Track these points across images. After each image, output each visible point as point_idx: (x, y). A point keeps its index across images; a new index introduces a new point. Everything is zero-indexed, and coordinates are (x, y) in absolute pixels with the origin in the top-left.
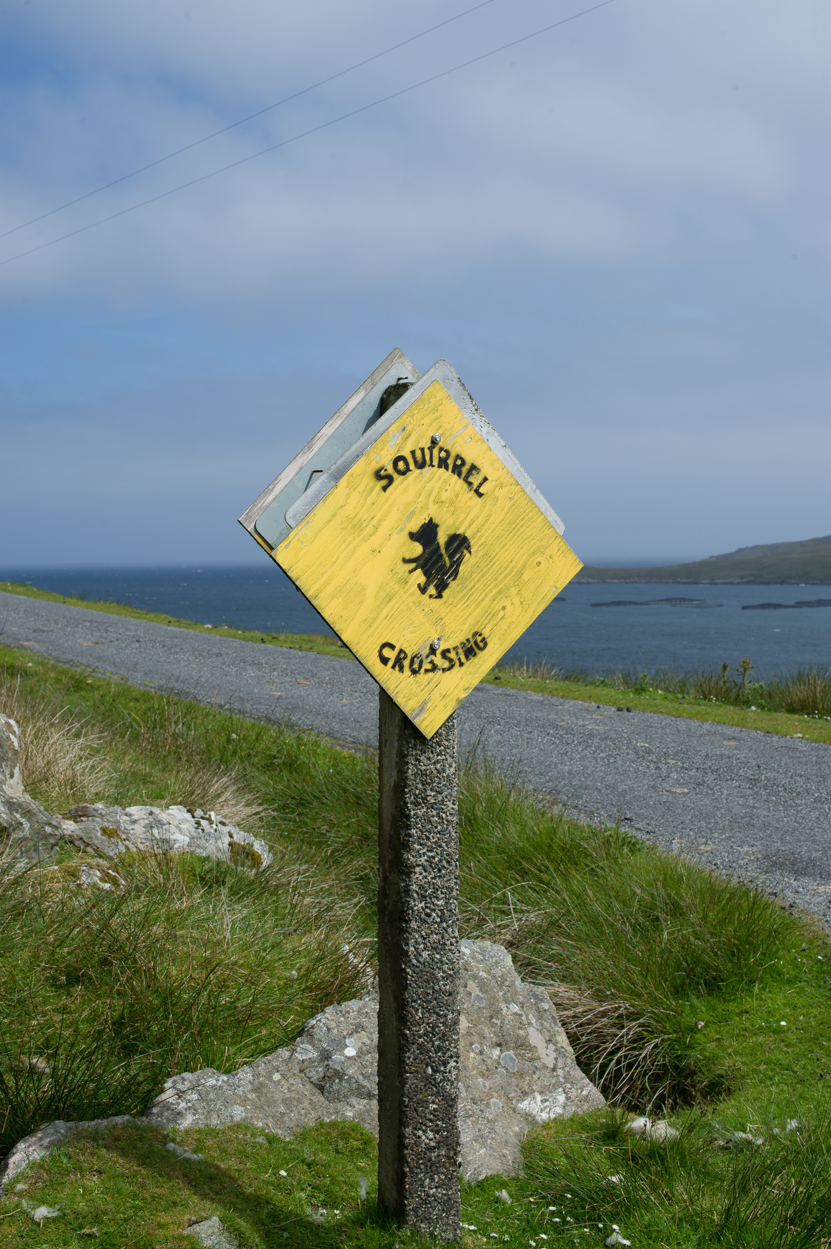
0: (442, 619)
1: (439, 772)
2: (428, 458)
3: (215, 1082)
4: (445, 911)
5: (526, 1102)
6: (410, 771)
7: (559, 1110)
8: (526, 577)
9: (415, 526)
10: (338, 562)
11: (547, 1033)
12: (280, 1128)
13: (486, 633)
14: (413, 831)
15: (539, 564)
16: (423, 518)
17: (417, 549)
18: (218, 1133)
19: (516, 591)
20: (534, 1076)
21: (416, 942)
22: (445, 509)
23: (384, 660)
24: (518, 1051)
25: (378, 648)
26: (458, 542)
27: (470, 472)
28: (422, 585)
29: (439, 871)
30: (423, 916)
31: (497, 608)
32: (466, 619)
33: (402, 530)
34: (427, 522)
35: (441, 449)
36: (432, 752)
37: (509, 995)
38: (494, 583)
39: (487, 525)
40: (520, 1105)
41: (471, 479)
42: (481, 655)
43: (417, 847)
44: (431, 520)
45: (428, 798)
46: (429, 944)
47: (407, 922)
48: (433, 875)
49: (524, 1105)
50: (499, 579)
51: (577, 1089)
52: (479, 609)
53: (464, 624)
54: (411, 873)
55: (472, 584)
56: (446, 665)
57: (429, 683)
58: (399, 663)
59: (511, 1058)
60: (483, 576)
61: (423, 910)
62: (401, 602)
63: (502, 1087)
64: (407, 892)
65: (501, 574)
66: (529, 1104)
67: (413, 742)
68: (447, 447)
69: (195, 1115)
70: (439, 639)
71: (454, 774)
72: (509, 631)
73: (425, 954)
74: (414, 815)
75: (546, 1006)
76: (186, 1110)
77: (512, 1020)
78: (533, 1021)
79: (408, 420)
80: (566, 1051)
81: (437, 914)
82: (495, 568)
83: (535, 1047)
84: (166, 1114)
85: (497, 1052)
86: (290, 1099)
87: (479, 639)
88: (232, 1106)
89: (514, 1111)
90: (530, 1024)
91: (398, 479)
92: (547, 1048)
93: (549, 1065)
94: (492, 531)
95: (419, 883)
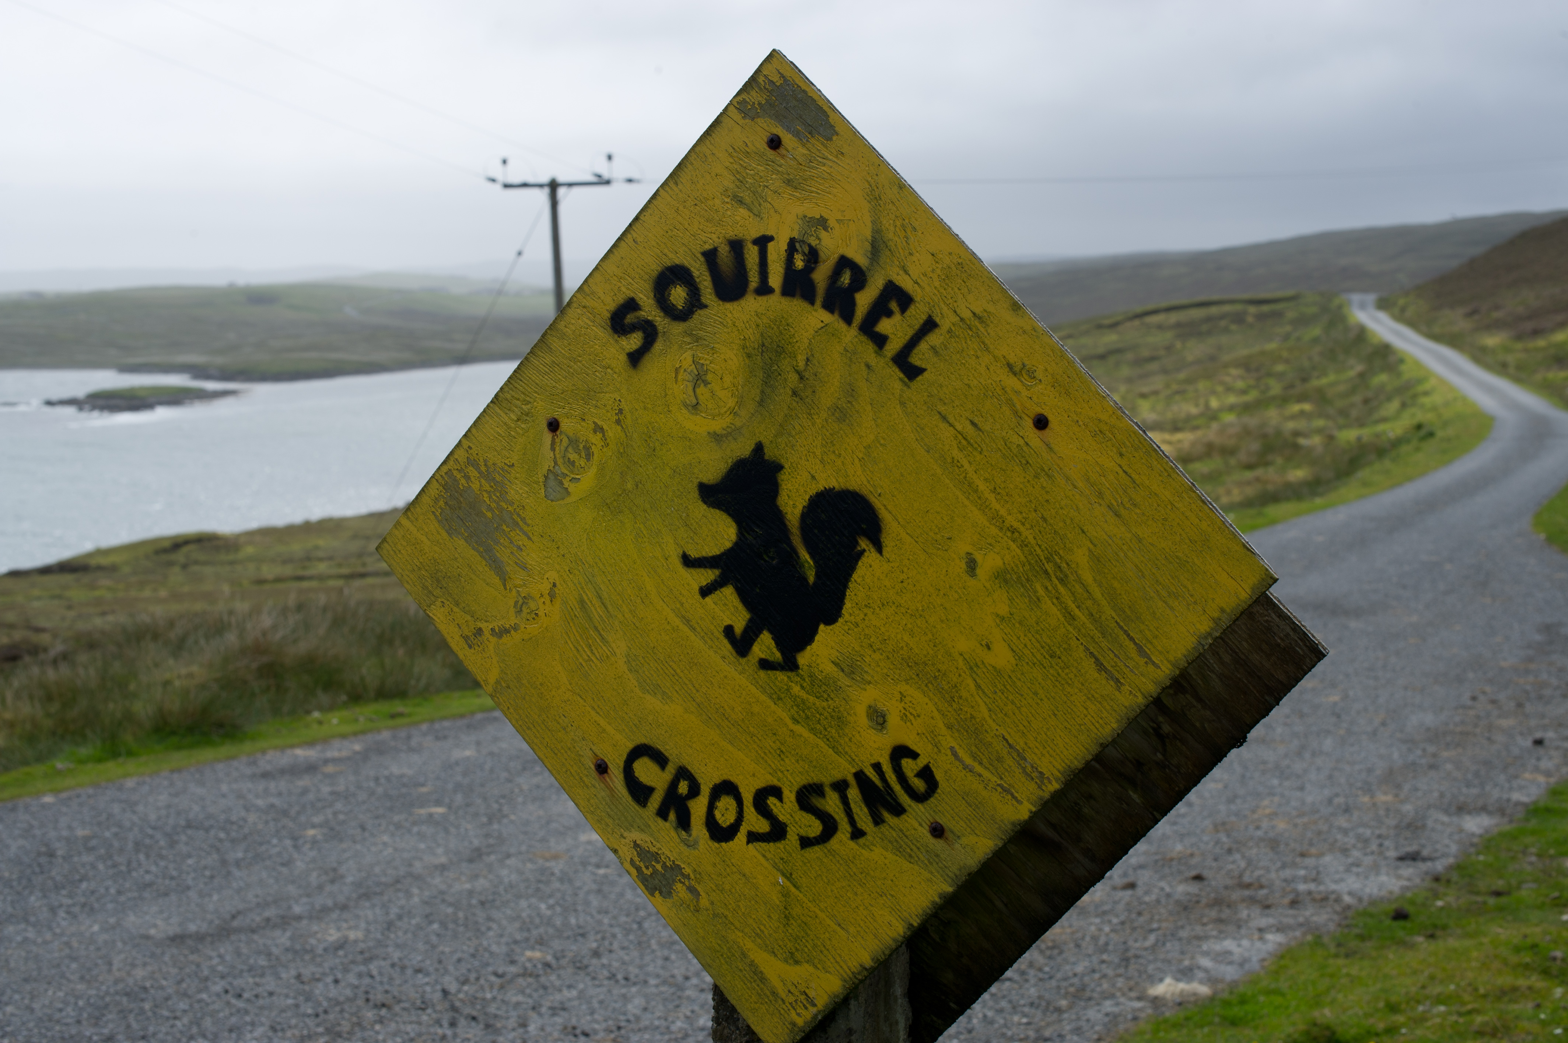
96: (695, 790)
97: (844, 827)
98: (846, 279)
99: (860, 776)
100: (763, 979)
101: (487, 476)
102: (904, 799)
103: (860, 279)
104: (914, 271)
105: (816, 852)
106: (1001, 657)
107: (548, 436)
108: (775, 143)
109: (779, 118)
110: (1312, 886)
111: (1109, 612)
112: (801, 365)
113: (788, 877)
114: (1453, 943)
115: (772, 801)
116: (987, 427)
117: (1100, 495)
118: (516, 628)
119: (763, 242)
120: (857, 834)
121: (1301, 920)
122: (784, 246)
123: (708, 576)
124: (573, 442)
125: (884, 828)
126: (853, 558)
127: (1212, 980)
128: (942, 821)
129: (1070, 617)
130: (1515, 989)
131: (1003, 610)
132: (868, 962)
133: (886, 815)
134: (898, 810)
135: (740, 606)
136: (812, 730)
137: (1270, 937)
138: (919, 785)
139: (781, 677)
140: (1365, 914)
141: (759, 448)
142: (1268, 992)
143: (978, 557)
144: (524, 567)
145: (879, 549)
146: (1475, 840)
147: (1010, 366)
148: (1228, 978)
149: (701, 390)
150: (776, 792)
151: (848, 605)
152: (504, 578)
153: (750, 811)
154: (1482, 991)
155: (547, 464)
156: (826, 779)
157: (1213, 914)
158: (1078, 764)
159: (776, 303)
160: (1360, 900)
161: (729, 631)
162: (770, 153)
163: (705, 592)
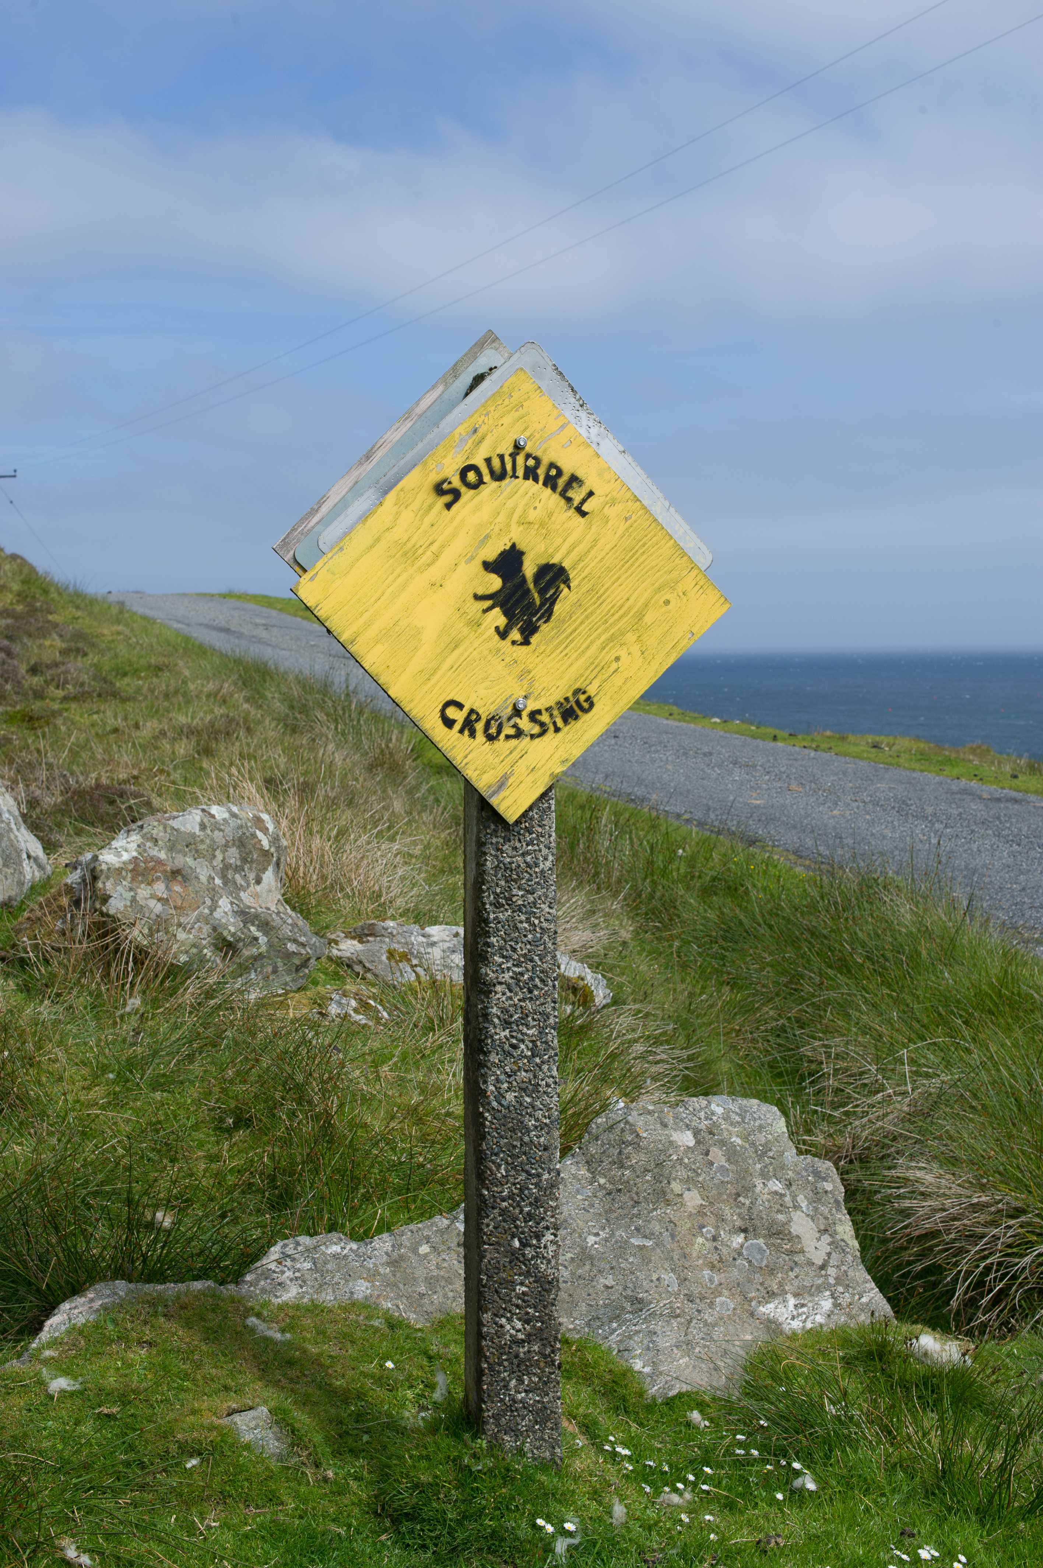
0: (529, 672)
1: (528, 865)
2: (509, 467)
3: (339, 1250)
4: (539, 1043)
5: (771, 1306)
6: (488, 863)
7: (820, 1319)
8: (648, 619)
9: (492, 552)
10: (383, 598)
11: (822, 1220)
12: (415, 1312)
13: (592, 690)
14: (494, 940)
15: (667, 602)
16: (502, 543)
17: (495, 583)
18: (322, 1311)
19: (635, 638)
20: (790, 1273)
21: (498, 1080)
22: (533, 532)
23: (449, 723)
24: (772, 1241)
25: (440, 707)
26: (551, 574)
27: (569, 485)
28: (501, 629)
29: (530, 992)
30: (507, 1047)
31: (607, 658)
32: (563, 672)
33: (472, 558)
34: (507, 548)
35: (528, 456)
36: (520, 841)
37: (771, 1168)
38: (603, 627)
39: (593, 552)
40: (761, 1308)
41: (570, 494)
42: (585, 718)
43: (497, 958)
44: (513, 546)
45: (514, 899)
46: (515, 1083)
47: (485, 1054)
48: (521, 996)
49: (768, 1309)
50: (611, 621)
51: (853, 1295)
52: (582, 660)
53: (561, 678)
54: (490, 992)
55: (573, 627)
56: (536, 730)
57: (511, 753)
58: (469, 726)
59: (760, 1249)
60: (587, 617)
61: (507, 1039)
62: (471, 649)
63: (738, 1284)
64: (486, 1016)
65: (613, 615)
66: (776, 1308)
67: (493, 827)
68: (538, 454)
69: (301, 1287)
70: (526, 697)
71: (550, 869)
72: (625, 688)
73: (510, 1096)
74: (494, 919)
75: (829, 1187)
76: (291, 1280)
77: (769, 1201)
78: (804, 1205)
79: (480, 420)
80: (847, 1245)
81: (527, 1046)
82: (605, 607)
83: (798, 1237)
84: (262, 1283)
85: (740, 1239)
86: (437, 1279)
87: (582, 698)
88: (355, 1280)
89: (752, 1315)
90: (797, 1207)
91: (467, 494)
92: (819, 1239)
93: (816, 1262)
94: (601, 561)
95: (501, 1005)
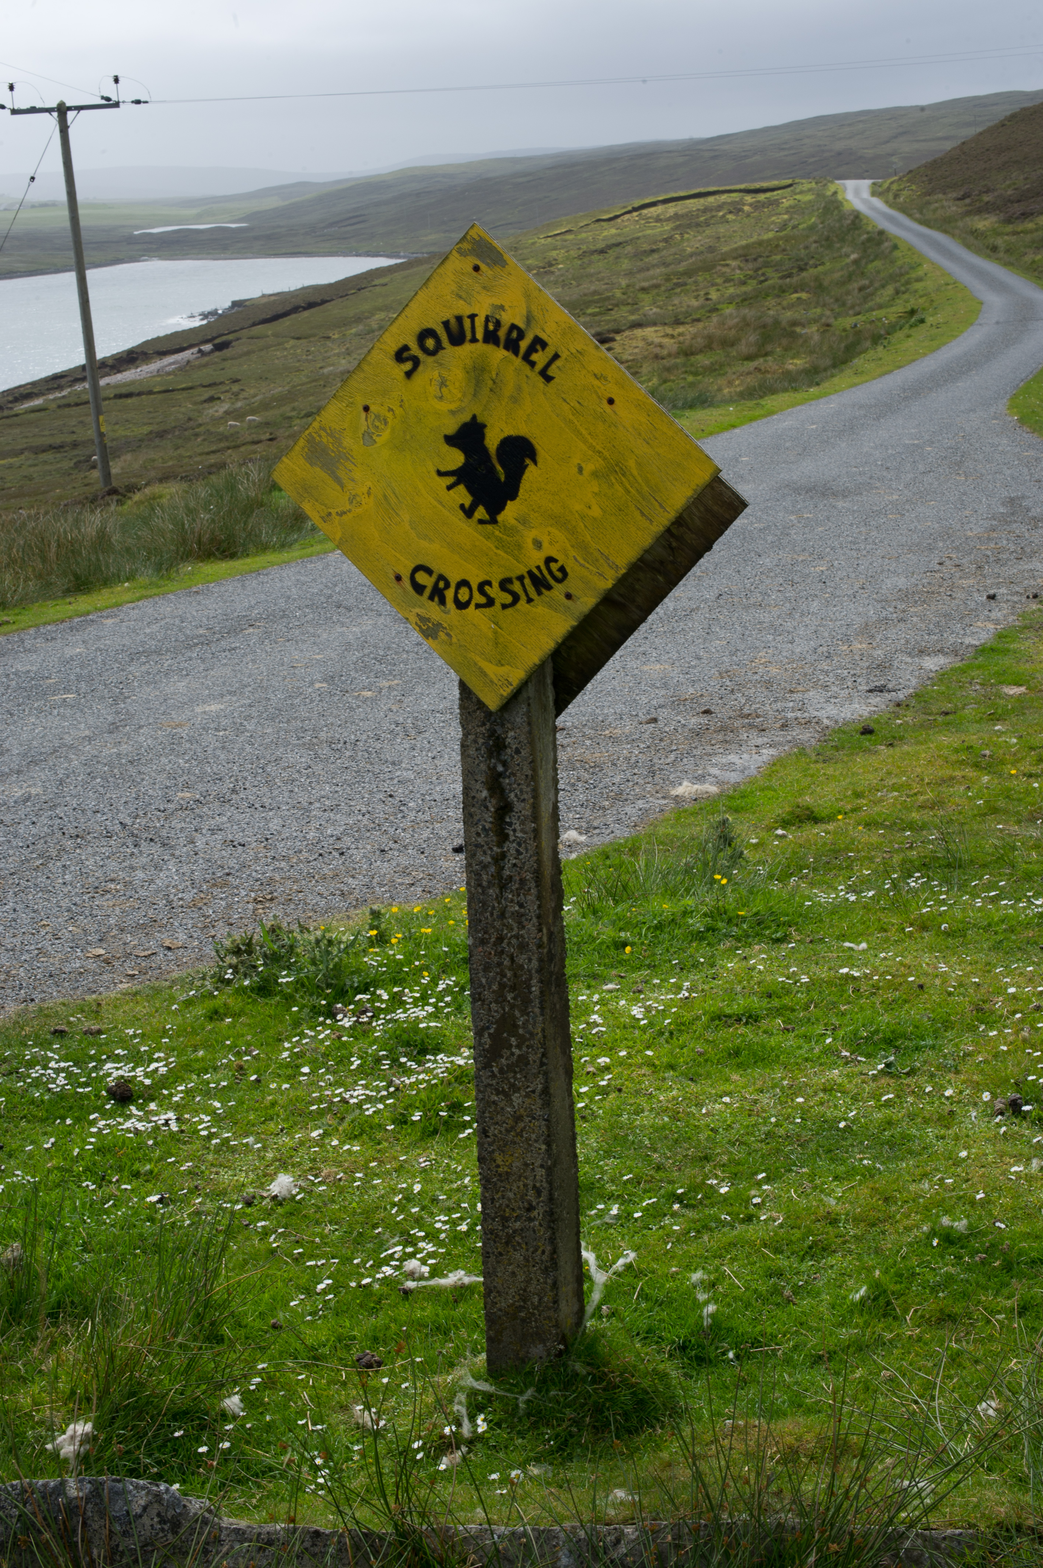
96: (447, 585)
97: (523, 598)
98: (515, 334)
99: (530, 573)
100: (485, 675)
101: (331, 435)
102: (552, 582)
103: (521, 335)
104: (548, 331)
105: (510, 611)
106: (596, 512)
107: (363, 414)
108: (476, 269)
109: (479, 256)
110: (799, 714)
111: (646, 488)
112: (494, 376)
113: (496, 624)
114: (906, 748)
115: (487, 588)
116: (585, 404)
117: (640, 434)
118: (350, 511)
119: (472, 317)
120: (530, 600)
121: (789, 738)
122: (483, 319)
123: (451, 480)
124: (377, 417)
125: (543, 597)
126: (522, 469)
127: (719, 783)
128: (571, 591)
129: (628, 492)
130: (952, 778)
131: (596, 490)
132: (537, 662)
133: (544, 590)
134: (549, 588)
135: (468, 494)
136: (506, 552)
137: (764, 751)
138: (559, 575)
139: (489, 527)
140: (840, 731)
141: (474, 417)
142: (762, 790)
143: (583, 465)
144: (353, 480)
145: (535, 463)
146: (932, 675)
147: (595, 375)
148: (732, 781)
149: (444, 389)
150: (489, 583)
151: (521, 491)
152: (342, 486)
153: (476, 593)
154: (927, 781)
155: (364, 428)
156: (513, 575)
157: (720, 737)
158: (634, 560)
159: (480, 347)
160: (836, 722)
161: (462, 507)
162: (474, 273)
163: (449, 488)
